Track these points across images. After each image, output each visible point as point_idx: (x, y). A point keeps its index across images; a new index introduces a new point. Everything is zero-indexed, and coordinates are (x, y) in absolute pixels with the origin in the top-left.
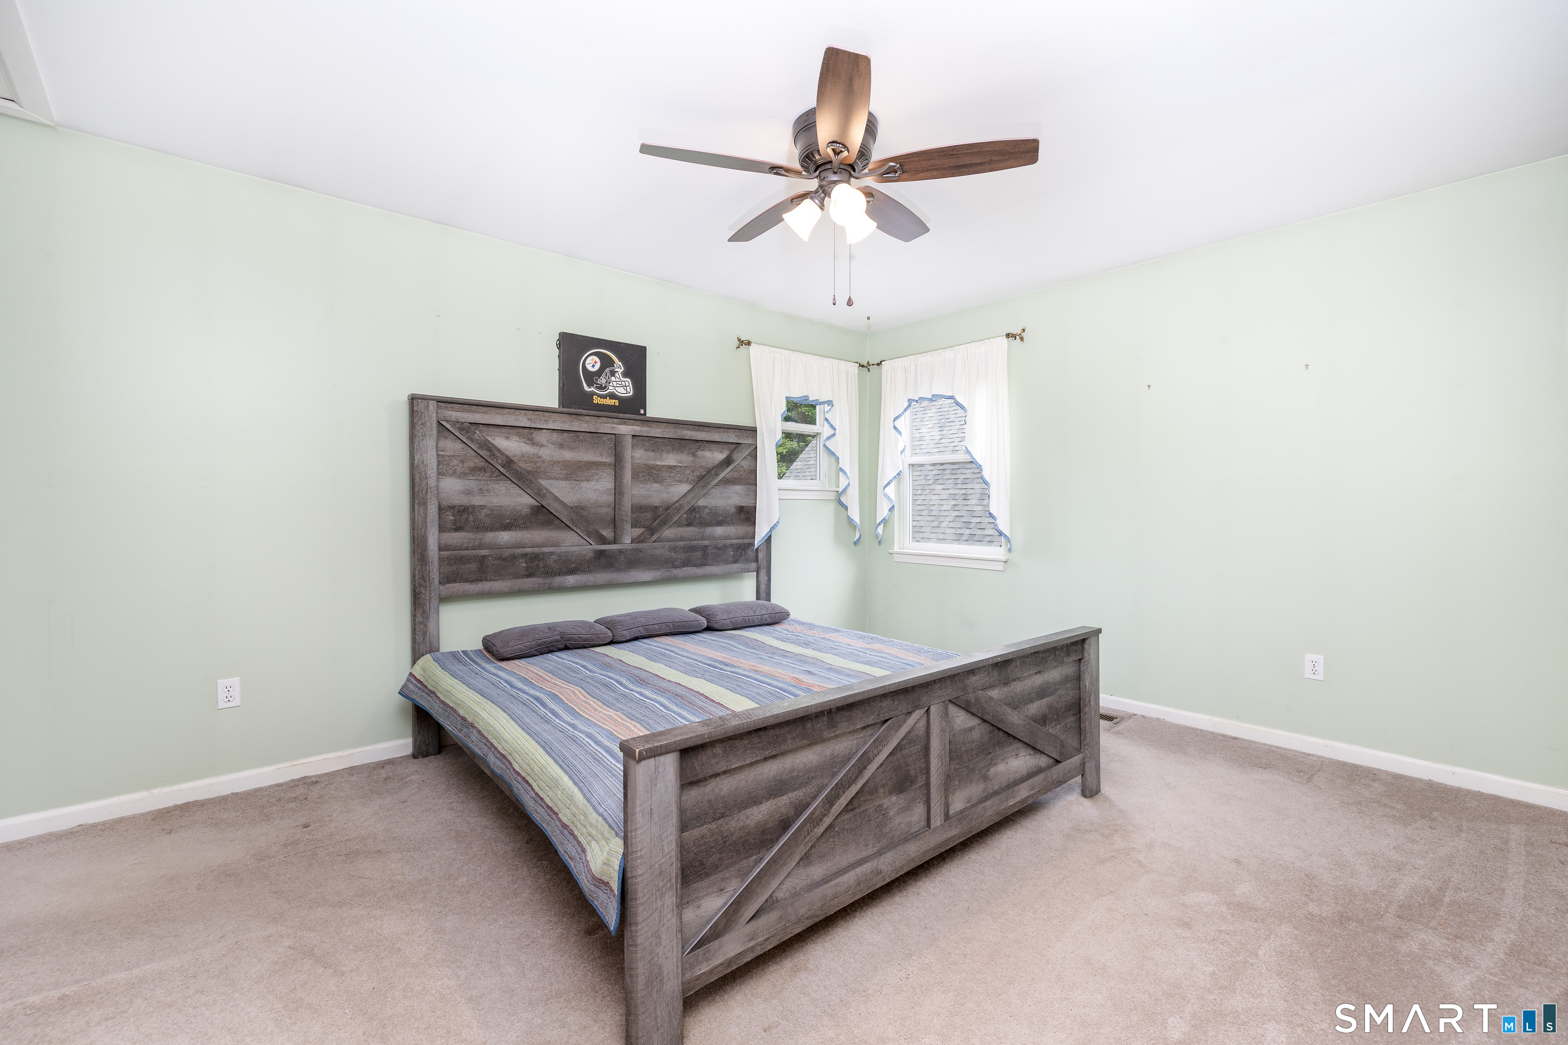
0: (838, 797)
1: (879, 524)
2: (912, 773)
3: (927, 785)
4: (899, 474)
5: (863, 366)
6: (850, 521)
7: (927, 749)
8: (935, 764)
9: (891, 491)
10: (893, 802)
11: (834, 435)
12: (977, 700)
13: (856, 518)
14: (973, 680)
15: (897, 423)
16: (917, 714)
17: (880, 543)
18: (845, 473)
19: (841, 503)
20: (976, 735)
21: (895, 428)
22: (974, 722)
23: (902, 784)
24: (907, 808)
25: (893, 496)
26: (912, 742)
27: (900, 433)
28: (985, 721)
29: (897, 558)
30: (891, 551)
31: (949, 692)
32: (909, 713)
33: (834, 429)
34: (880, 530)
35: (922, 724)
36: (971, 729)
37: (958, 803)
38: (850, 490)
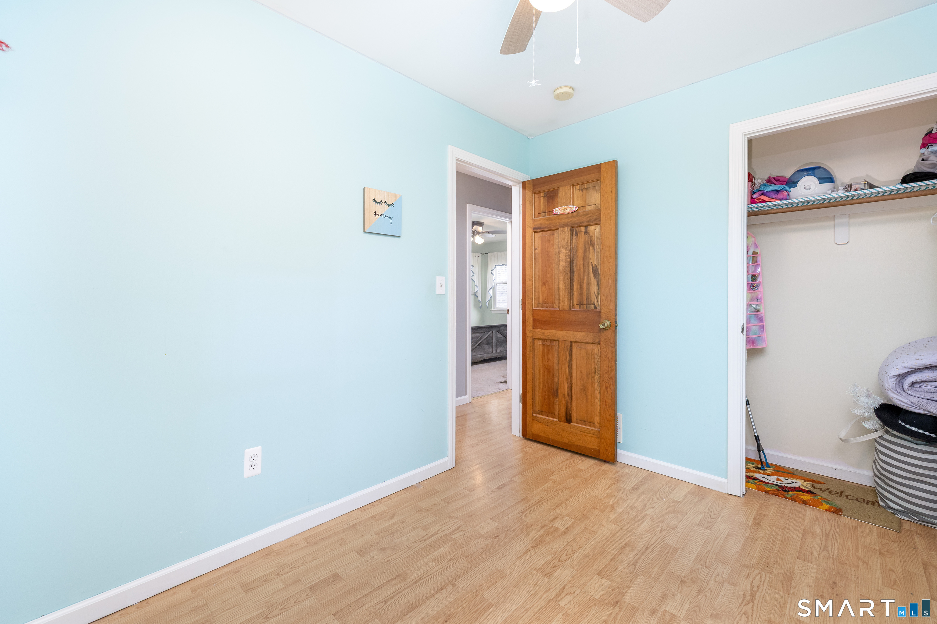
0: (477, 343)
1: (487, 302)
2: (490, 342)
3: (492, 345)
4: (493, 287)
5: (482, 254)
6: (479, 301)
7: (492, 339)
8: (494, 342)
9: (491, 292)
10: (486, 346)
11: (474, 275)
12: (502, 332)
13: (480, 300)
14: (502, 328)
15: (492, 272)
16: (490, 332)
17: (488, 308)
18: (477, 287)
19: (476, 296)
20: (502, 338)
21: (492, 273)
22: (502, 336)
23: (488, 344)
24: (489, 348)
25: (491, 294)
26: (490, 337)
27: (493, 275)
28: (504, 336)
29: (493, 312)
30: (491, 310)
31: (497, 329)
32: (489, 332)
33: (474, 273)
34: (487, 304)
35: (491, 334)
36: (501, 337)
37: (498, 350)
38: (478, 292)
